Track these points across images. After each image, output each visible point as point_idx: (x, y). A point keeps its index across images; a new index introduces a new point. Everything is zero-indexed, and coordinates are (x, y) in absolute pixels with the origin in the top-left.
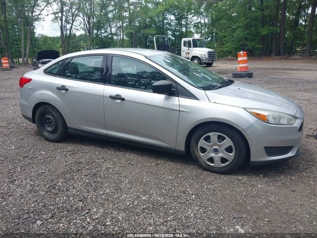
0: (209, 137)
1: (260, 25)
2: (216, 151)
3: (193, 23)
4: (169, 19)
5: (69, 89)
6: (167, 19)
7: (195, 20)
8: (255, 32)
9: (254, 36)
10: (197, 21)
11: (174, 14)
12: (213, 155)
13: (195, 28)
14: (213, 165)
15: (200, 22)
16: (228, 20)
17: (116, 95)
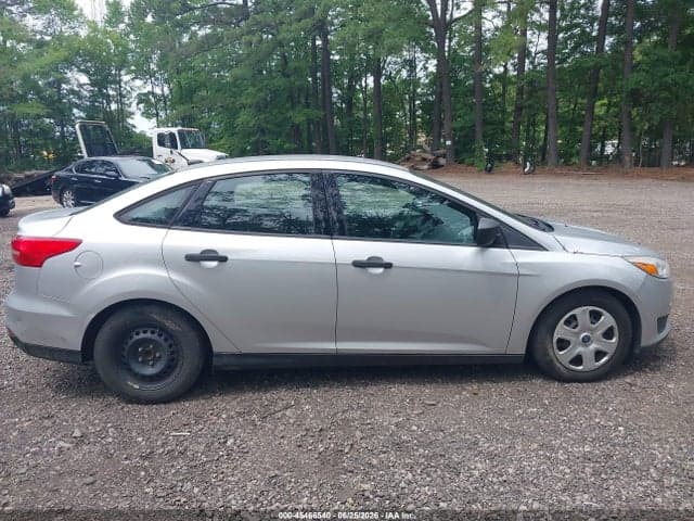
0: (574, 317)
1: (288, 105)
2: (586, 341)
3: (134, 94)
4: (73, 81)
5: (230, 257)
6: (67, 82)
7: (139, 88)
8: (280, 117)
9: (278, 126)
10: (145, 91)
11: (86, 72)
12: (580, 349)
13: (141, 106)
14: (581, 368)
15: (153, 93)
16: (218, 91)
17: (370, 259)
